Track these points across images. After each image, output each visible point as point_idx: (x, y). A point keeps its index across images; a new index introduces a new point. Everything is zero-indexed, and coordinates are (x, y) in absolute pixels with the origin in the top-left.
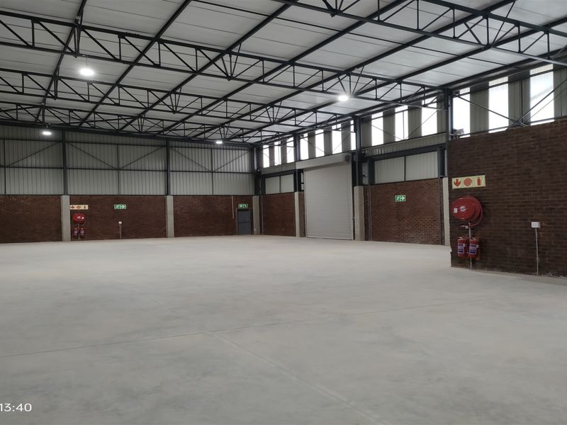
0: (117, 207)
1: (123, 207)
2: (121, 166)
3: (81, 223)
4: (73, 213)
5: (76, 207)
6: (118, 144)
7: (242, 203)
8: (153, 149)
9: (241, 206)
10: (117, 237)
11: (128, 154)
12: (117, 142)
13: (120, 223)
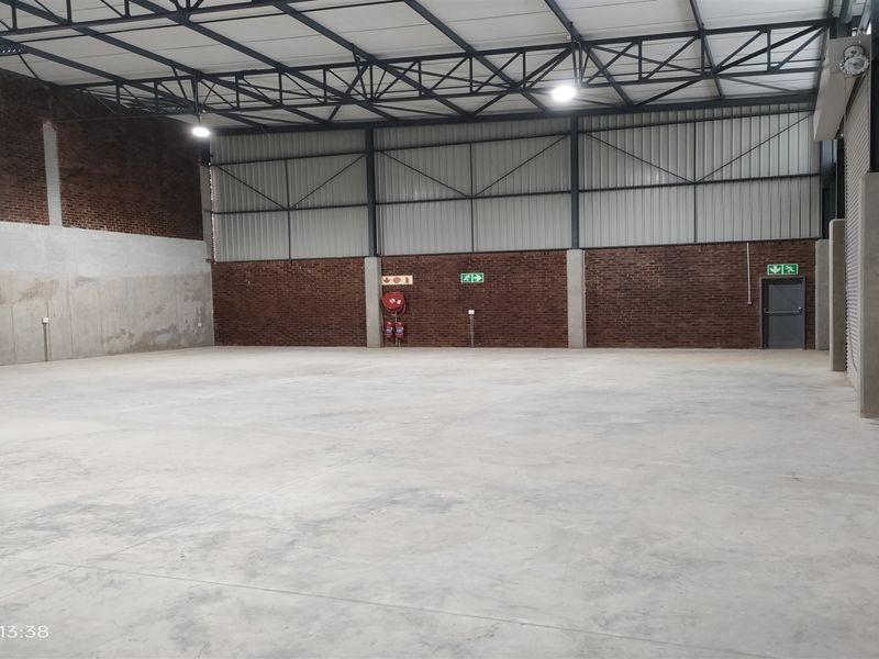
0: (466, 278)
1: (478, 278)
2: (478, 189)
3: (399, 310)
4: (386, 291)
5: (391, 280)
6: (471, 143)
7: (779, 261)
8: (547, 141)
9: (774, 270)
10: (464, 343)
11: (494, 160)
12: (471, 138)
13: (471, 312)
